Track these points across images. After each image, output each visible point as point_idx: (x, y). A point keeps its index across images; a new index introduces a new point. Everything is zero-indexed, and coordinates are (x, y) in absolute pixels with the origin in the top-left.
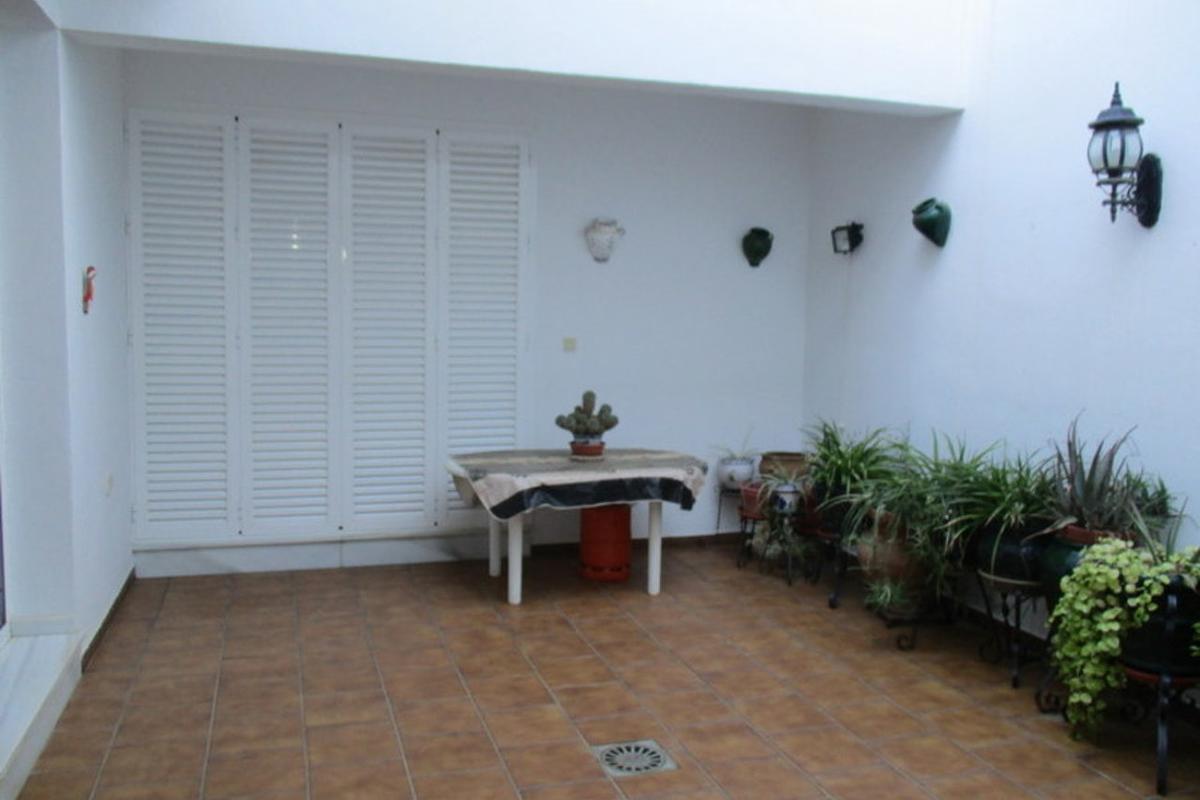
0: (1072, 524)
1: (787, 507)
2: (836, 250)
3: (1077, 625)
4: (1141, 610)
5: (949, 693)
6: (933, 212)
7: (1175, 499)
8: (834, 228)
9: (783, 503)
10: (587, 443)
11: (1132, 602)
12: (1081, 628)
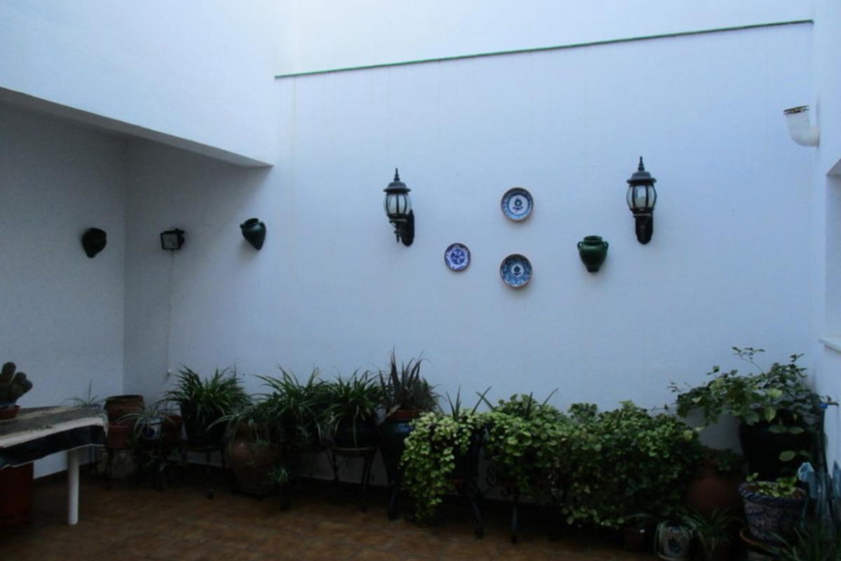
0: (399, 409)
1: (155, 435)
2: (164, 247)
3: (422, 463)
4: (464, 446)
5: (339, 526)
6: (257, 227)
7: (433, 388)
8: (162, 231)
9: (153, 432)
10: (7, 407)
11: (456, 443)
12: (425, 464)
